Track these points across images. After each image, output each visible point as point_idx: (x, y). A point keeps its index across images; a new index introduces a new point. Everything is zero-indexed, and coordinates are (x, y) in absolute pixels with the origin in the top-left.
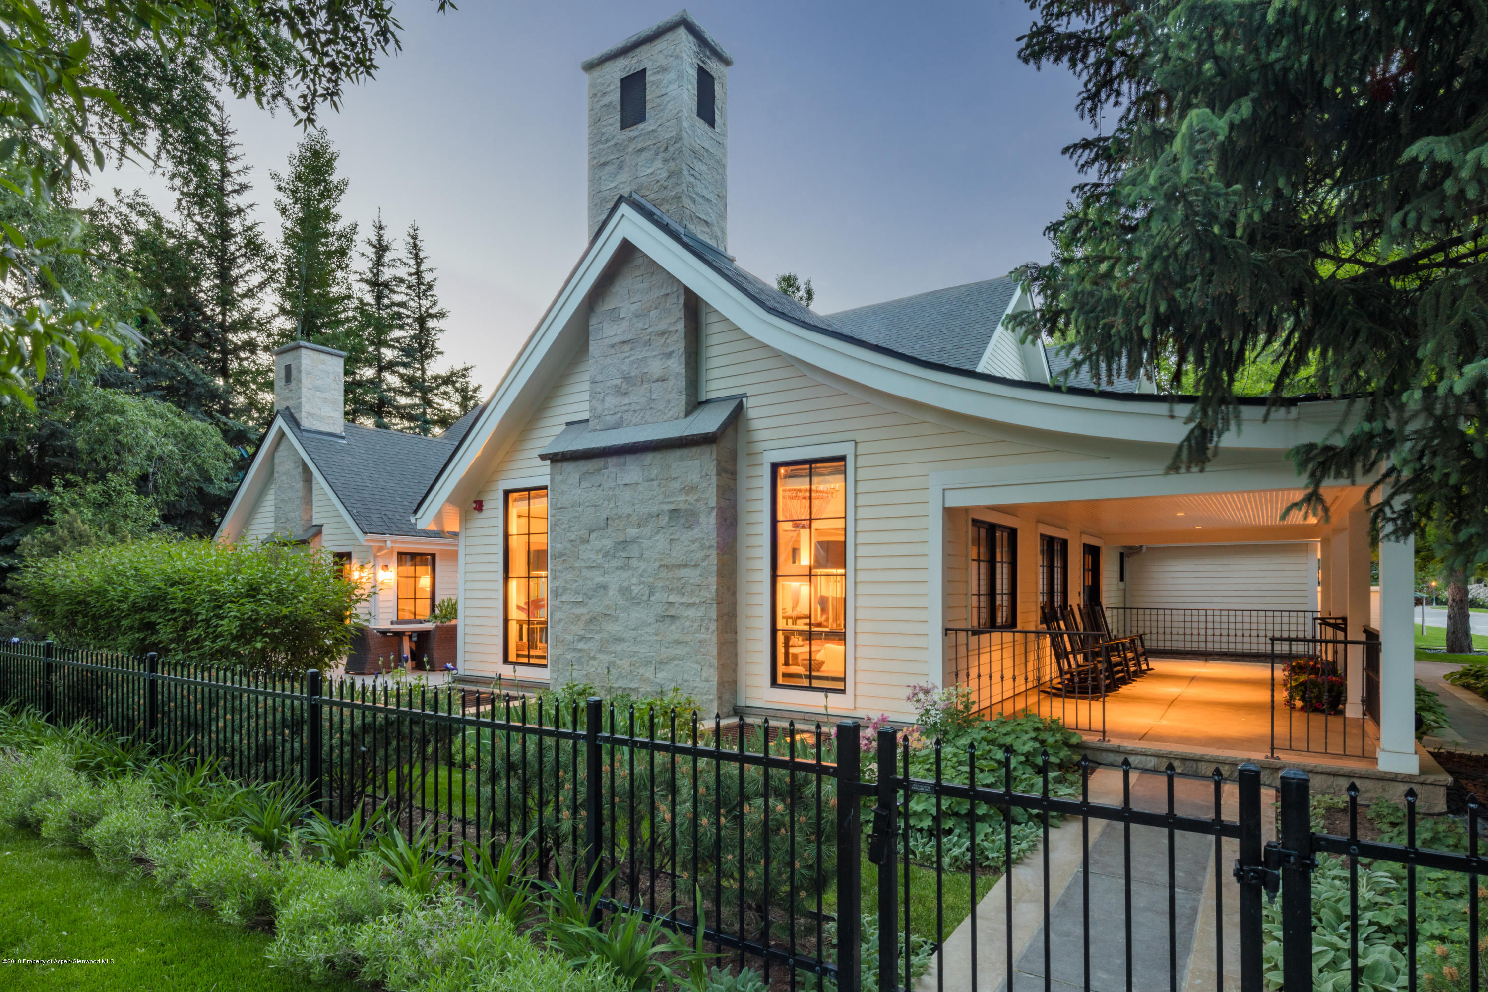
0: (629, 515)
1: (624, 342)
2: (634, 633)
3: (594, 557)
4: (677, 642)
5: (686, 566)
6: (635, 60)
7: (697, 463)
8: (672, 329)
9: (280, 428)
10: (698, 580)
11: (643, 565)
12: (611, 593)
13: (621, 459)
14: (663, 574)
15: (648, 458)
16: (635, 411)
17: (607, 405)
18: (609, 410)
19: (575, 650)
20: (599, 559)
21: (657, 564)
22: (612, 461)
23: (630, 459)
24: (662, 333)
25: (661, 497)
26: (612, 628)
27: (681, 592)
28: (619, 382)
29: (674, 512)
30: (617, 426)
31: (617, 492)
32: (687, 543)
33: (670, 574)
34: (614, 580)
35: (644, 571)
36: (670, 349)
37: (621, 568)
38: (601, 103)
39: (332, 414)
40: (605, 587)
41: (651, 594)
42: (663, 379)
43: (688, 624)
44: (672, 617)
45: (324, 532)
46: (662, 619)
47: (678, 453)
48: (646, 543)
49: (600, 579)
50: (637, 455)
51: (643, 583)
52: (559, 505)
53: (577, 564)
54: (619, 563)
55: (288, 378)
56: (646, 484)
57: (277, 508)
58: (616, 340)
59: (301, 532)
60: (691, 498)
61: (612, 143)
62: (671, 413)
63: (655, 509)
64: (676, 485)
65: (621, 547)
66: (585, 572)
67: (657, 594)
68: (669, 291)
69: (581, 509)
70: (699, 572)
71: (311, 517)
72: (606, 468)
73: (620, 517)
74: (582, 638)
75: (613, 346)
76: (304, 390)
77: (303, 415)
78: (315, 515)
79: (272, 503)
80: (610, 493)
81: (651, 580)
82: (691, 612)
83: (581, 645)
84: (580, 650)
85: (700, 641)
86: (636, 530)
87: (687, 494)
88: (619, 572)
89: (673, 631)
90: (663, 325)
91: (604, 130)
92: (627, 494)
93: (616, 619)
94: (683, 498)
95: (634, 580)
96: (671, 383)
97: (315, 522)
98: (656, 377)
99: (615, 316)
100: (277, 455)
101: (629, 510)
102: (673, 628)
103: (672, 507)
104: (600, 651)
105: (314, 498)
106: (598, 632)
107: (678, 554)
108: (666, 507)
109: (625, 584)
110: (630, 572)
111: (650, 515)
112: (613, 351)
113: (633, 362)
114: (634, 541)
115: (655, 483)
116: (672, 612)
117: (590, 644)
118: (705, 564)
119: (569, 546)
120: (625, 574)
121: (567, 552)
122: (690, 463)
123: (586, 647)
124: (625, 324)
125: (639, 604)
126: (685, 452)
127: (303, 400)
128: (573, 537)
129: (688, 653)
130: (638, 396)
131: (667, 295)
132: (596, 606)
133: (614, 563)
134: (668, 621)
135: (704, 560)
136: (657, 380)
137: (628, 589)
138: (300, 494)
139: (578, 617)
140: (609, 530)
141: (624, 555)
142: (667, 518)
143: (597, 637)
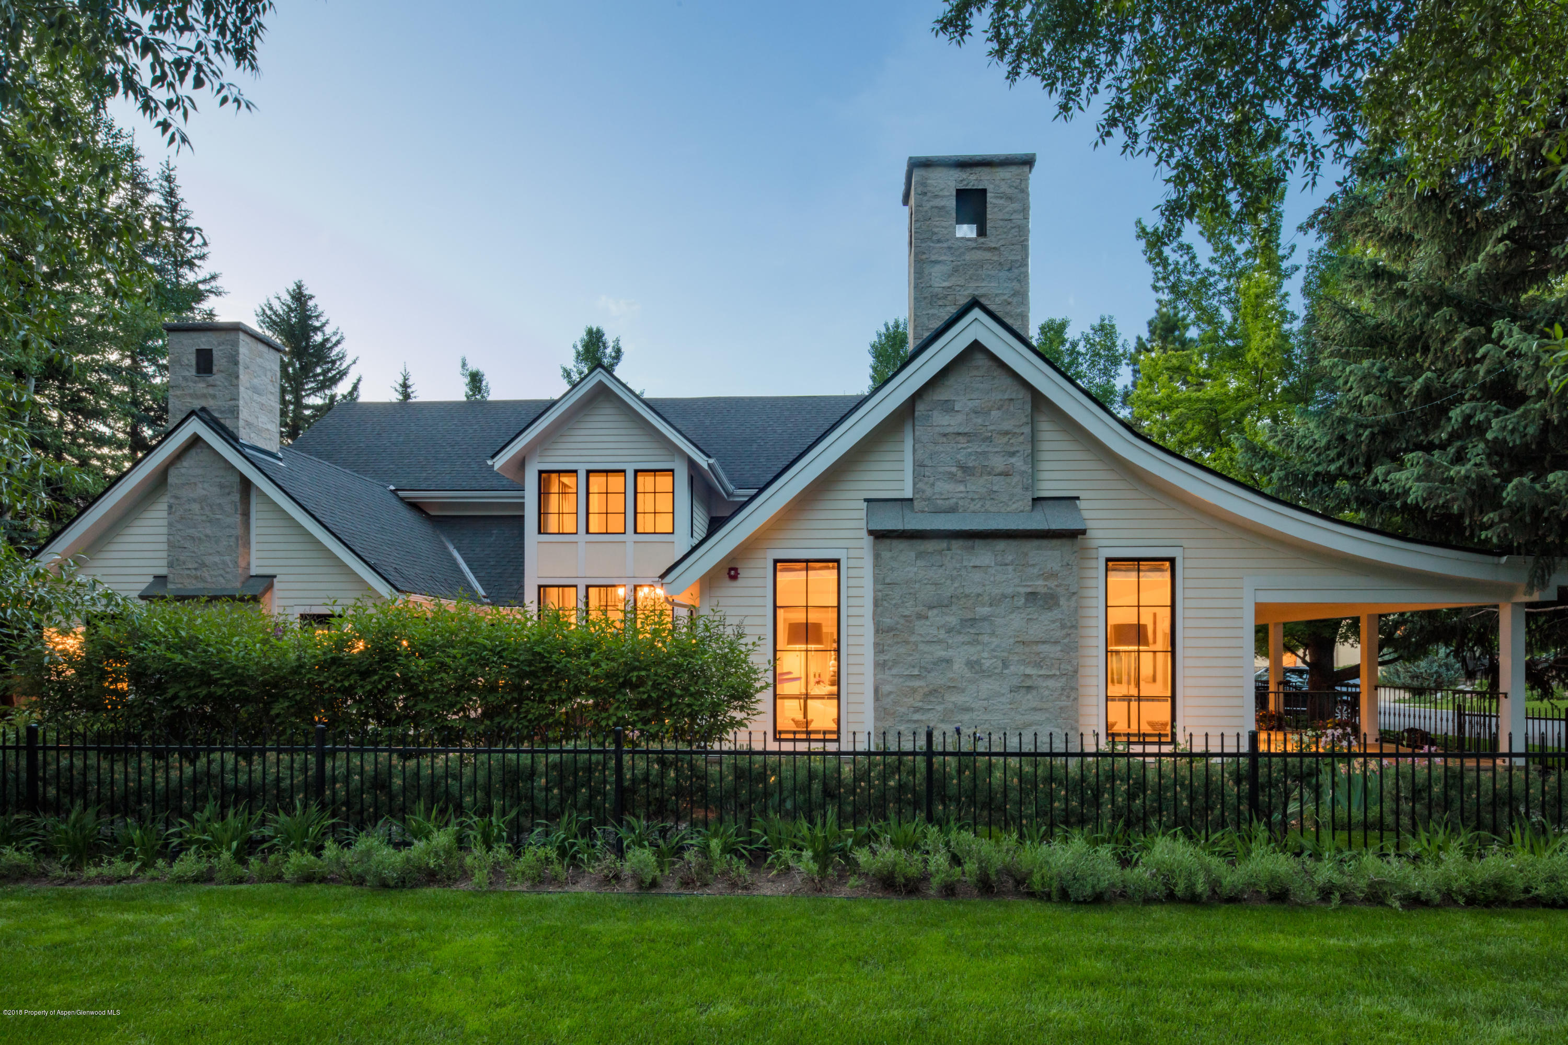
0: (979, 595)
1: (959, 434)
2: (985, 703)
3: (935, 632)
4: (1035, 709)
5: (1044, 642)
6: (973, 177)
7: (1057, 553)
8: (1017, 431)
9: (195, 436)
10: (1059, 655)
11: (995, 641)
12: (956, 666)
13: (969, 543)
14: (1020, 649)
15: (1001, 545)
16: (972, 500)
17: (937, 489)
18: (941, 494)
19: (909, 721)
20: (942, 634)
21: (1012, 640)
22: (956, 544)
23: (978, 543)
24: (1006, 433)
25: (1017, 581)
26: (954, 698)
27: (1038, 665)
28: (954, 469)
29: (1032, 596)
30: (953, 510)
31: (963, 572)
32: (1046, 622)
33: (1027, 650)
34: (960, 656)
35: (998, 646)
36: (1014, 449)
37: (969, 643)
38: (932, 204)
39: (269, 426)
40: (948, 661)
41: (1005, 665)
42: (1006, 474)
43: (1047, 693)
44: (1028, 687)
45: (278, 585)
46: (1015, 689)
47: (1036, 543)
48: (999, 621)
49: (943, 654)
50: (989, 541)
51: (995, 657)
52: (888, 580)
53: (913, 639)
54: (966, 639)
55: (205, 368)
56: (999, 568)
57: (175, 547)
58: (950, 430)
59: (235, 584)
60: (1052, 584)
61: (945, 245)
62: (1015, 506)
63: (1010, 591)
64: (1035, 571)
65: (968, 624)
66: (922, 647)
67: (1012, 668)
68: (1014, 396)
69: (917, 586)
70: (1059, 648)
71: (249, 564)
72: (949, 549)
73: (967, 596)
74: (917, 710)
75: (945, 435)
76: (242, 389)
77: (241, 422)
78: (256, 564)
79: (156, 539)
80: (955, 573)
81: (1005, 654)
82: (1051, 683)
83: (916, 717)
84: (916, 721)
85: (1061, 708)
86: (989, 609)
87: (1046, 579)
88: (966, 647)
89: (1030, 700)
90: (1007, 426)
91: (936, 230)
92: (977, 576)
93: (963, 691)
94: (1040, 582)
95: (985, 655)
96: (1015, 479)
97: (258, 571)
98: (998, 471)
99: (948, 407)
100: (174, 472)
101: (979, 590)
102: (1029, 697)
103: (1029, 590)
104: (942, 721)
105: (254, 539)
106: (940, 703)
107: (1036, 631)
108: (1023, 590)
109: (974, 658)
110: (979, 648)
111: (1004, 596)
112: (945, 440)
113: (970, 454)
114: (984, 619)
115: (1010, 568)
116: (1028, 683)
117: (929, 715)
118: (1066, 641)
119: (902, 621)
120: (972, 650)
121: (899, 626)
122: (1050, 553)
123: (924, 718)
124: (960, 418)
125: (990, 676)
126: (1045, 543)
127: (241, 403)
128: (907, 613)
129: (1048, 719)
130: (977, 485)
131: (1012, 400)
132: (936, 679)
133: (961, 638)
134: (1023, 691)
135: (1064, 638)
136: (1000, 474)
137: (978, 662)
138: (236, 532)
139: (914, 690)
140: (954, 608)
141: (972, 631)
142: (1023, 600)
143: (940, 708)
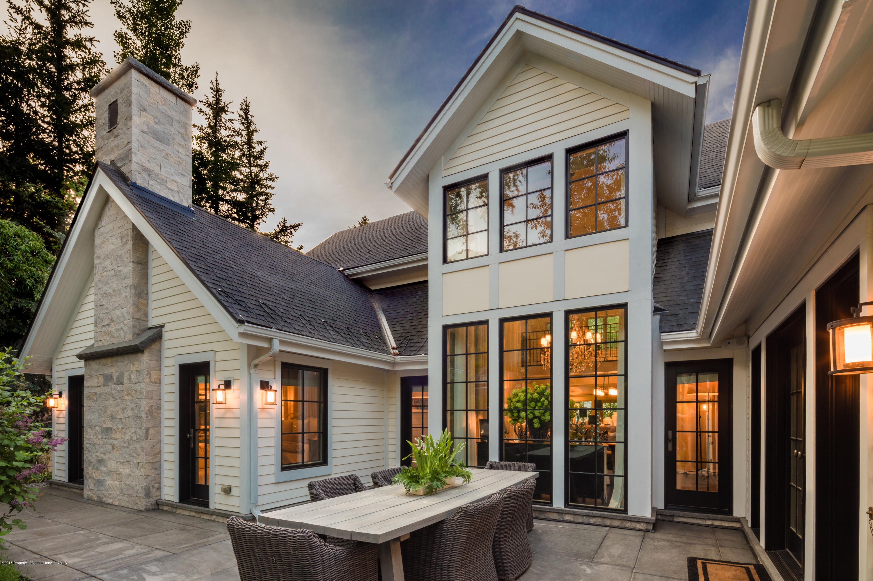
9: (101, 188)
45: (166, 335)
55: (113, 121)
57: (99, 306)
59: (130, 337)
71: (146, 315)
76: (134, 135)
77: (134, 167)
78: (152, 313)
79: (92, 313)
97: (153, 322)
100: (97, 233)
105: (152, 289)
127: (134, 149)
138: (130, 281)
